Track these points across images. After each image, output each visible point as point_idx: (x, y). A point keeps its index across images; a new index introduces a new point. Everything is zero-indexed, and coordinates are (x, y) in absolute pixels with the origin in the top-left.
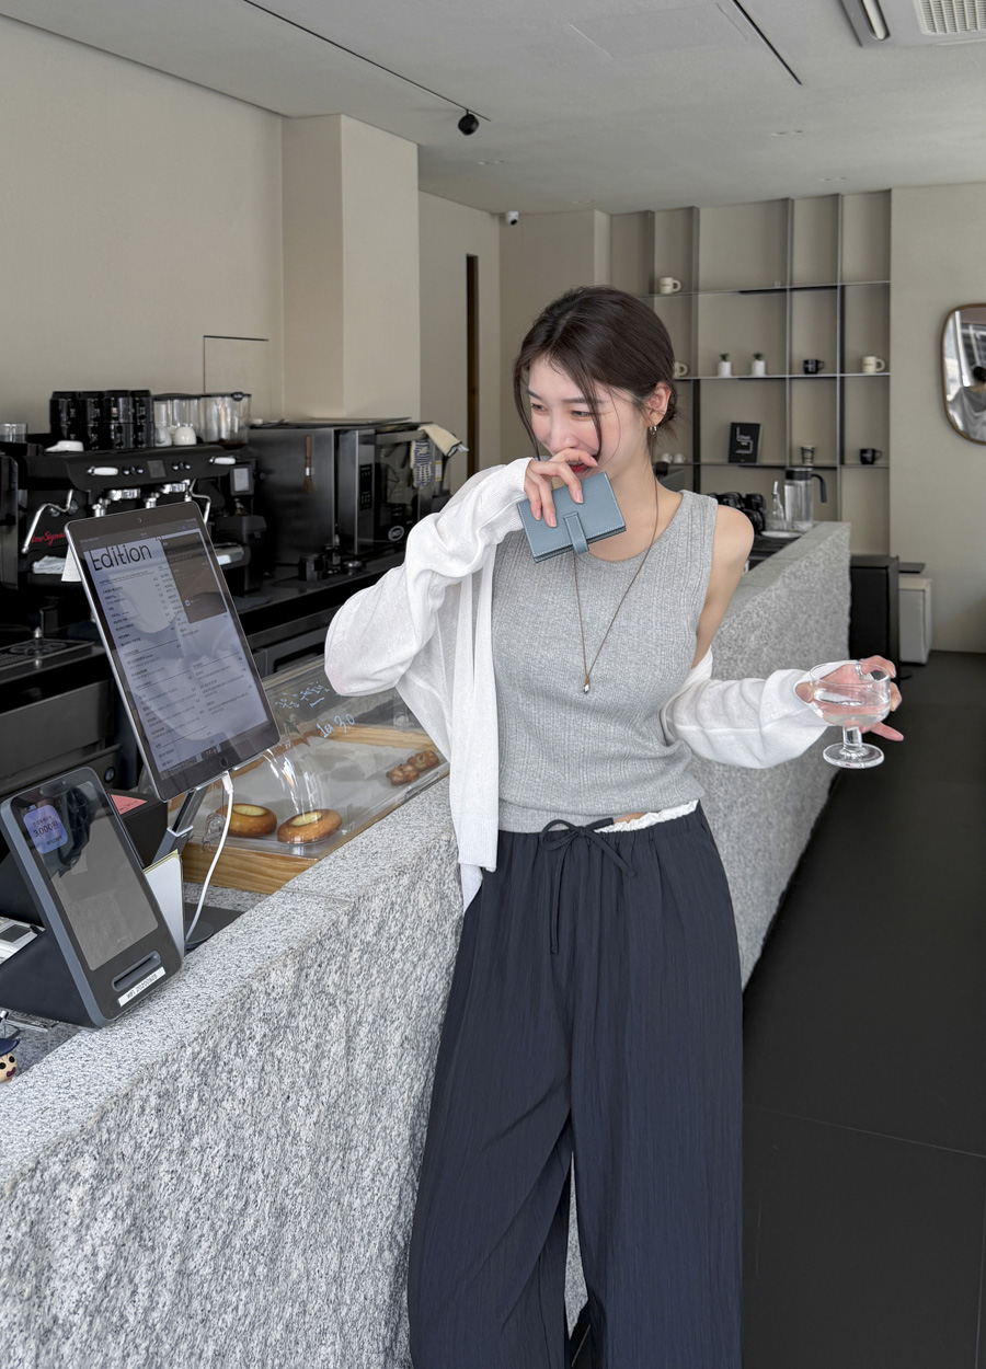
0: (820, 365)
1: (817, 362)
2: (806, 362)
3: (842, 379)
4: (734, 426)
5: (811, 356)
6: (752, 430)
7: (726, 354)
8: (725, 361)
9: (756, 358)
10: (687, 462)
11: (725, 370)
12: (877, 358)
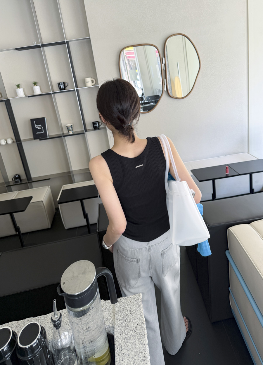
0: (66, 85)
1: (64, 83)
2: (59, 84)
3: (77, 90)
4: (32, 121)
5: (61, 81)
6: (41, 121)
7: (19, 84)
8: (20, 88)
9: (35, 85)
10: (13, 142)
11: (21, 93)
12: (91, 78)
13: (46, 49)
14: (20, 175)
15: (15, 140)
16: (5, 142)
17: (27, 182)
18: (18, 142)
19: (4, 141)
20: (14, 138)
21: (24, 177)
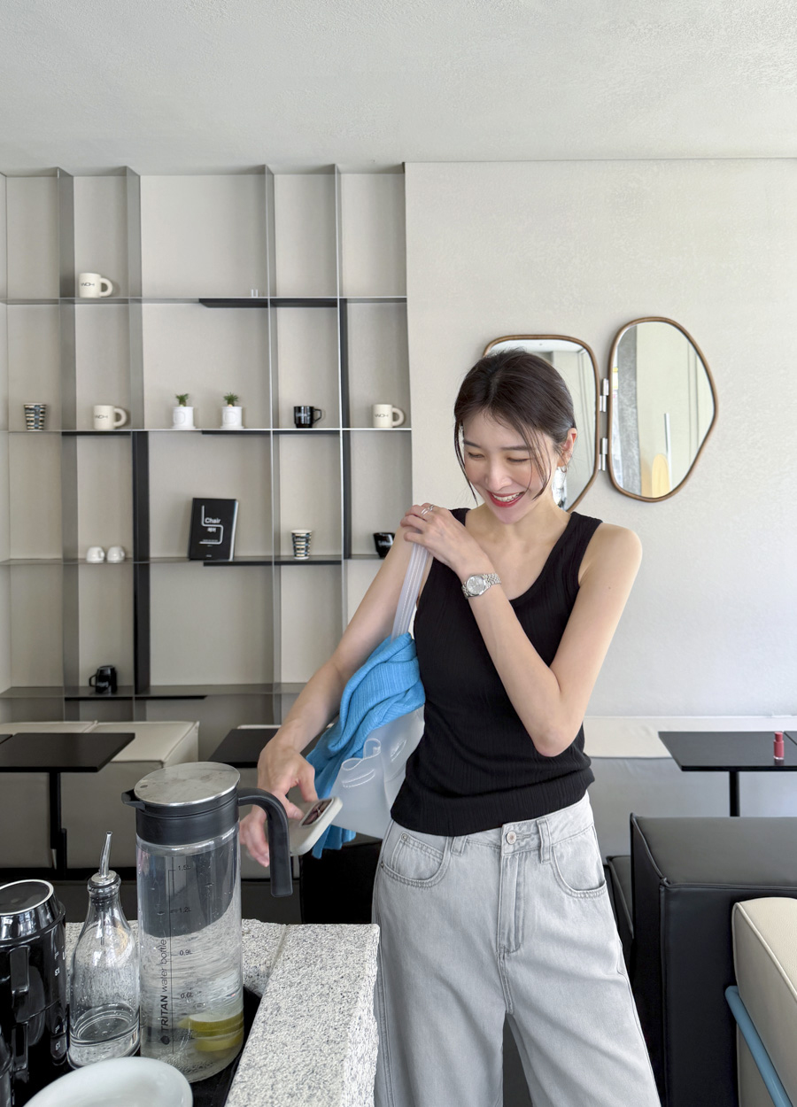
0: (317, 415)
1: (312, 410)
2: (298, 409)
3: (347, 434)
4: (198, 503)
5: (305, 402)
6: (222, 509)
7: (186, 395)
8: (185, 406)
9: (229, 403)
10: (126, 559)
11: (185, 418)
12: (394, 406)
13: (283, 312)
14: (117, 669)
15: (131, 555)
16: (103, 554)
17: (133, 695)
18: (140, 560)
19: (99, 553)
20: (130, 547)
21: (126, 679)
